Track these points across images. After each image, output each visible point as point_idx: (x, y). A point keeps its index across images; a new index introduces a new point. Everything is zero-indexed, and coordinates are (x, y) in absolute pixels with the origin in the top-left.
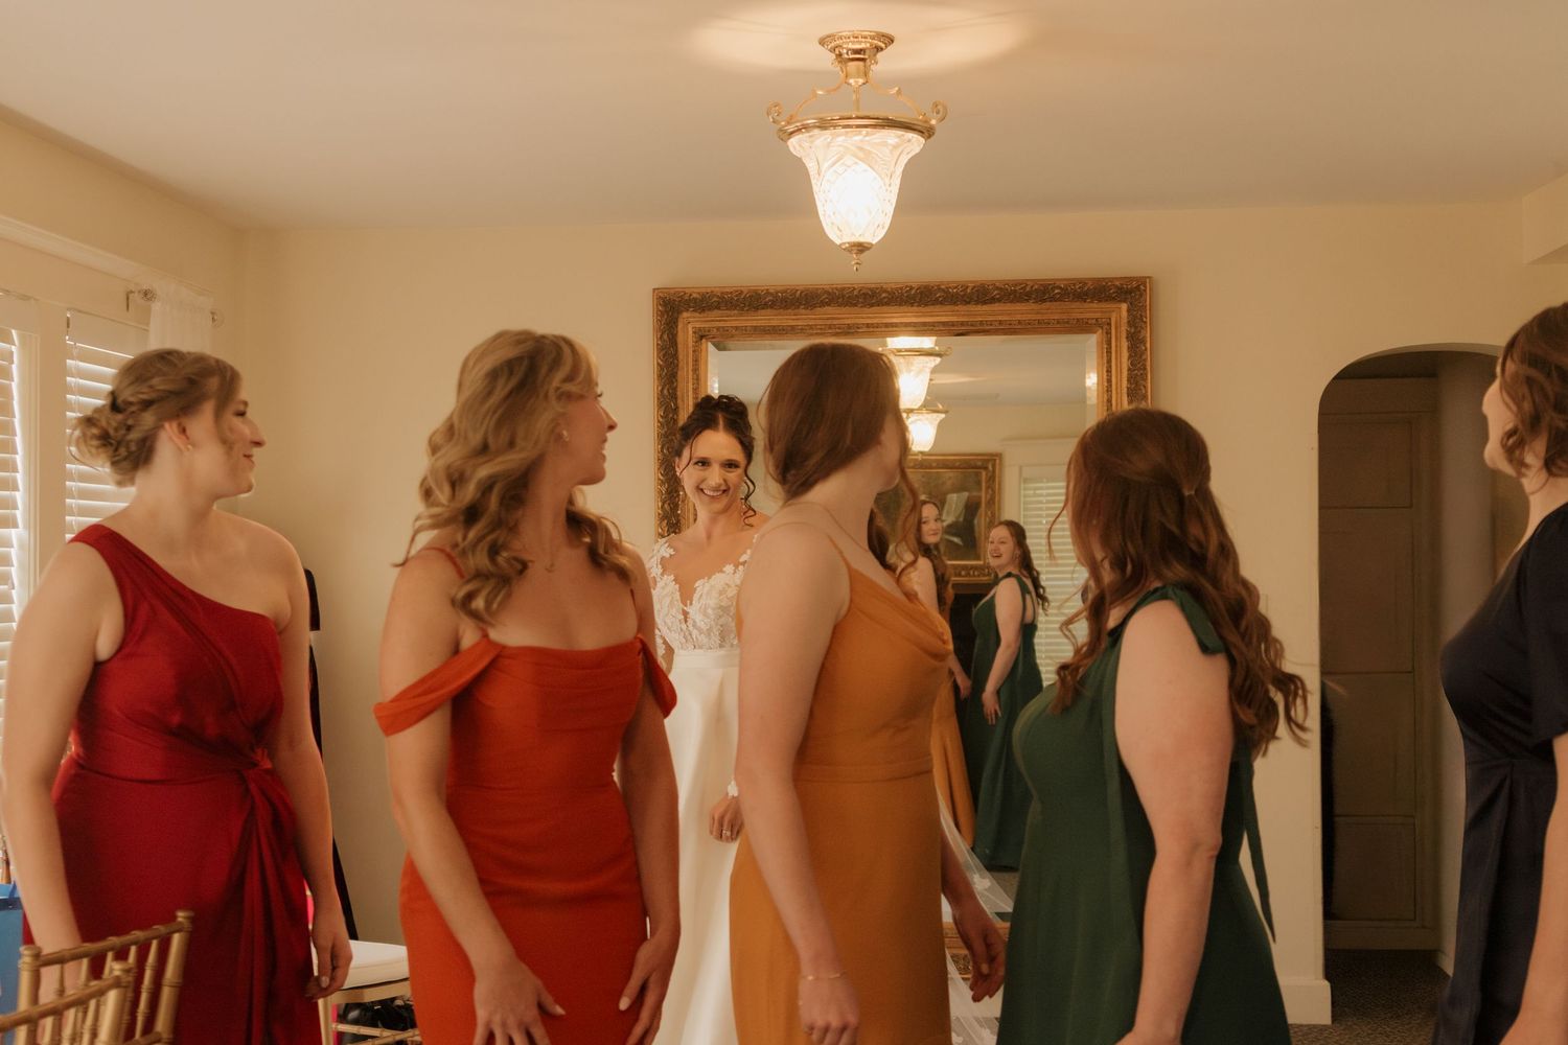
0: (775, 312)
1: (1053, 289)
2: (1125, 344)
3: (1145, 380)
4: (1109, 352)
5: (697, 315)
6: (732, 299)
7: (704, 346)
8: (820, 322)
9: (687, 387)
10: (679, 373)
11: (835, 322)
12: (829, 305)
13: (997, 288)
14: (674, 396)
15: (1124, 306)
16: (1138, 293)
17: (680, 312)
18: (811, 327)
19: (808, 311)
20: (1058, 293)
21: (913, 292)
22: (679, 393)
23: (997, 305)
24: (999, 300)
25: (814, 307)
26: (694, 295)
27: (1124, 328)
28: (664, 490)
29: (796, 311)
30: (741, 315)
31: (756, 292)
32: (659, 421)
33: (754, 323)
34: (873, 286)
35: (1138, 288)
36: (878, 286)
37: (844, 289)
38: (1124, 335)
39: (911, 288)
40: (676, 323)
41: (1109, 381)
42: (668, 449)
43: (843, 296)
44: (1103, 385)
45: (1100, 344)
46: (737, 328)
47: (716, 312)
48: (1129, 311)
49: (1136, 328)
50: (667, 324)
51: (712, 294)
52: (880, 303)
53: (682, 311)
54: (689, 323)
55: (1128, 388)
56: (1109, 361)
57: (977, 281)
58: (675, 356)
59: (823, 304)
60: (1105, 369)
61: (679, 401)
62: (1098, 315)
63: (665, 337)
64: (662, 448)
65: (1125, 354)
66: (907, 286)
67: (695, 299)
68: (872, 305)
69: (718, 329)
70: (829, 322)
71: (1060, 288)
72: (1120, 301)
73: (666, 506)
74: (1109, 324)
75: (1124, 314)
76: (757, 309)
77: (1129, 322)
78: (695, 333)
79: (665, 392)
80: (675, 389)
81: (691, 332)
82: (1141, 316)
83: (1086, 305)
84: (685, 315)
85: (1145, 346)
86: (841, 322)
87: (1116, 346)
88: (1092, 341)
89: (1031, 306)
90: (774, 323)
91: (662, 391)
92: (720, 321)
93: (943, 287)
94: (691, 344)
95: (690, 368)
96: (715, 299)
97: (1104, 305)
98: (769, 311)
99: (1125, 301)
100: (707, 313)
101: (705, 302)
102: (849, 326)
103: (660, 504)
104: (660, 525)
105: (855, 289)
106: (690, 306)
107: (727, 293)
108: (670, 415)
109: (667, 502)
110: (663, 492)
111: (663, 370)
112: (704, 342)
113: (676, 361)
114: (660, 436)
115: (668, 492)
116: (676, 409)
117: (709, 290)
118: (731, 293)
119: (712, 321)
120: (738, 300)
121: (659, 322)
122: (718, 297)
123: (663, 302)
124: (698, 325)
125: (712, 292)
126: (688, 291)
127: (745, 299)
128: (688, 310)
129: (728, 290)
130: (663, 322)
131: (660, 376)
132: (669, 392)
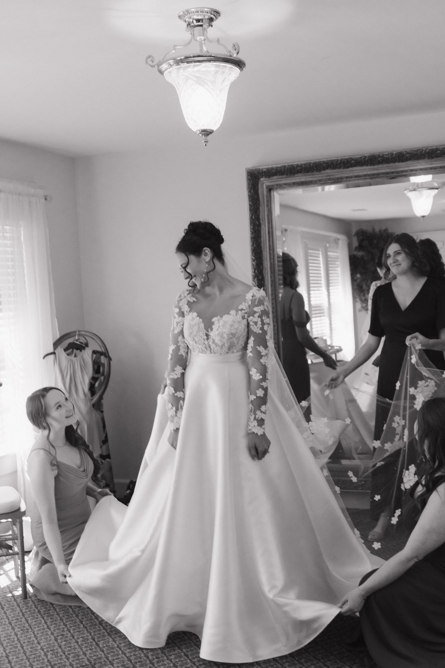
0: (303, 174)
1: (437, 151)
5: (267, 179)
6: (281, 170)
7: (272, 194)
8: (324, 178)
9: (264, 214)
10: (261, 208)
11: (331, 177)
12: (327, 169)
13: (408, 153)
14: (258, 219)
17: (259, 179)
18: (320, 181)
19: (318, 173)
21: (367, 159)
22: (261, 217)
23: (409, 161)
24: (410, 159)
25: (320, 170)
26: (264, 170)
28: (254, 263)
29: (312, 173)
30: (287, 177)
31: (292, 166)
32: (251, 231)
33: (294, 181)
34: (347, 157)
36: (350, 157)
37: (333, 161)
39: (366, 157)
40: (257, 184)
42: (256, 244)
43: (333, 164)
46: (285, 184)
47: (275, 177)
50: (253, 185)
51: (272, 168)
52: (352, 166)
54: (264, 183)
57: (398, 151)
58: (258, 199)
59: (325, 169)
61: (261, 221)
63: (252, 191)
64: (253, 244)
66: (363, 157)
67: (265, 172)
68: (348, 167)
69: (277, 185)
70: (328, 177)
71: (440, 150)
73: (256, 271)
76: (294, 174)
78: (266, 188)
79: (253, 217)
80: (259, 215)
84: (262, 179)
86: (334, 177)
89: (426, 161)
90: (303, 180)
92: (278, 181)
93: (381, 155)
94: (265, 193)
95: (266, 204)
96: (274, 171)
98: (300, 174)
100: (272, 178)
101: (270, 173)
102: (338, 179)
103: (253, 270)
105: (338, 160)
106: (263, 175)
107: (279, 167)
108: (256, 228)
109: (257, 269)
110: (255, 264)
111: (252, 207)
112: (272, 192)
113: (258, 202)
114: (252, 238)
115: (257, 264)
116: (259, 225)
117: (270, 167)
118: (281, 167)
119: (274, 181)
120: (284, 170)
121: (249, 184)
122: (275, 169)
123: (250, 174)
124: (268, 184)
125: (272, 167)
126: (261, 168)
127: (287, 169)
128: (262, 177)
129: (279, 166)
130: (250, 184)
131: (250, 210)
132: (255, 217)
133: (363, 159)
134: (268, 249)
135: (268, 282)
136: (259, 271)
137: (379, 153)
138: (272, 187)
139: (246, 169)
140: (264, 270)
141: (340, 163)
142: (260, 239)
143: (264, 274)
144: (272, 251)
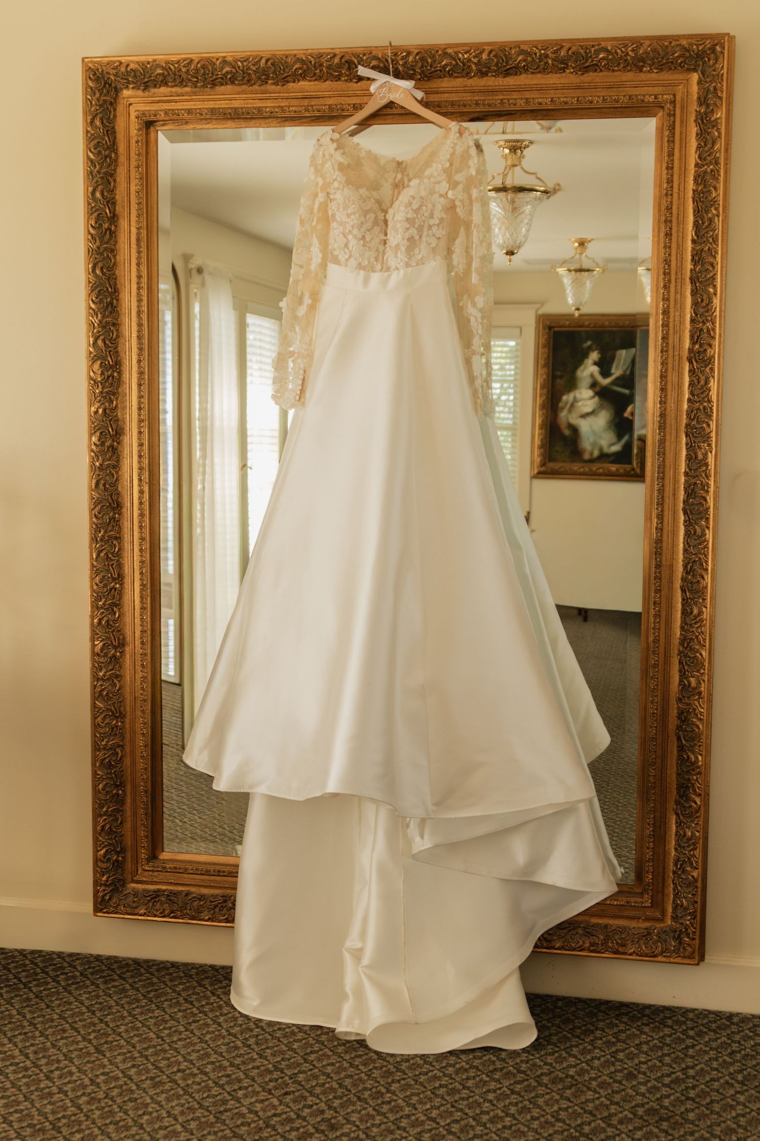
0: (237, 88)
1: (597, 52)
2: (693, 130)
3: (717, 179)
4: (671, 141)
5: (140, 93)
6: (181, 70)
7: (152, 135)
9: (129, 188)
10: (120, 171)
12: (304, 78)
13: (522, 52)
14: (111, 202)
15: (695, 77)
16: (712, 56)
17: (117, 91)
19: (278, 88)
20: (603, 58)
21: (411, 59)
22: (119, 198)
23: (523, 76)
24: (526, 70)
25: (284, 81)
26: (132, 66)
27: (694, 107)
28: (96, 321)
29: (263, 87)
30: (195, 94)
31: (208, 60)
32: (89, 233)
33: (212, 105)
35: (713, 49)
37: (320, 56)
38: (692, 118)
39: (410, 52)
40: (113, 104)
41: (670, 181)
44: (660, 186)
45: (660, 131)
46: (189, 111)
47: (163, 90)
48: (699, 82)
49: (708, 106)
50: (100, 106)
51: (155, 64)
53: (122, 89)
54: (130, 105)
55: (694, 191)
56: (671, 154)
57: (496, 43)
58: (113, 146)
59: (296, 77)
60: (664, 165)
61: (119, 209)
62: (656, 90)
63: (98, 122)
64: (94, 268)
65: (693, 144)
66: (404, 51)
67: (134, 72)
69: (166, 112)
71: (607, 50)
72: (689, 70)
73: (100, 342)
74: (673, 102)
75: (695, 88)
76: (214, 84)
77: (699, 98)
78: (137, 117)
79: (98, 195)
80: (113, 191)
81: (133, 115)
82: (715, 89)
83: (643, 76)
84: (126, 93)
85: (718, 130)
87: (681, 133)
88: (649, 126)
89: (569, 78)
90: (236, 104)
91: (93, 193)
92: (169, 101)
93: (449, 51)
94: (134, 132)
95: (133, 163)
96: (159, 71)
97: (666, 76)
98: (228, 87)
99: (695, 70)
100: (153, 91)
101: (149, 76)
103: (91, 340)
104: (91, 367)
105: (335, 55)
106: (129, 82)
107: (173, 63)
108: (106, 226)
109: (102, 337)
110: (96, 325)
111: (95, 167)
112: (152, 129)
113: (113, 155)
114: (90, 251)
115: (103, 325)
116: (114, 218)
117: (150, 59)
118: (178, 62)
119: (159, 102)
120: (187, 72)
121: (87, 102)
122: (163, 68)
123: (94, 75)
124: (142, 107)
125: (155, 61)
126: (123, 60)
127: (197, 70)
128: (127, 87)
129: (174, 58)
130: (94, 102)
131: (90, 174)
132: (102, 194)
133: (403, 58)
134: (134, 287)
135: (131, 374)
136: (107, 342)
137: (446, 44)
138: (153, 118)
139: (83, 60)
140: (121, 340)
141: (340, 66)
142: (115, 256)
143: (122, 354)
144: (144, 293)
